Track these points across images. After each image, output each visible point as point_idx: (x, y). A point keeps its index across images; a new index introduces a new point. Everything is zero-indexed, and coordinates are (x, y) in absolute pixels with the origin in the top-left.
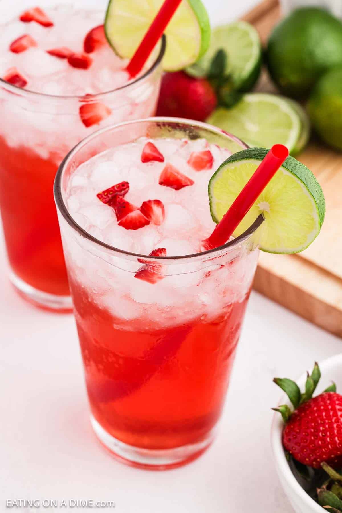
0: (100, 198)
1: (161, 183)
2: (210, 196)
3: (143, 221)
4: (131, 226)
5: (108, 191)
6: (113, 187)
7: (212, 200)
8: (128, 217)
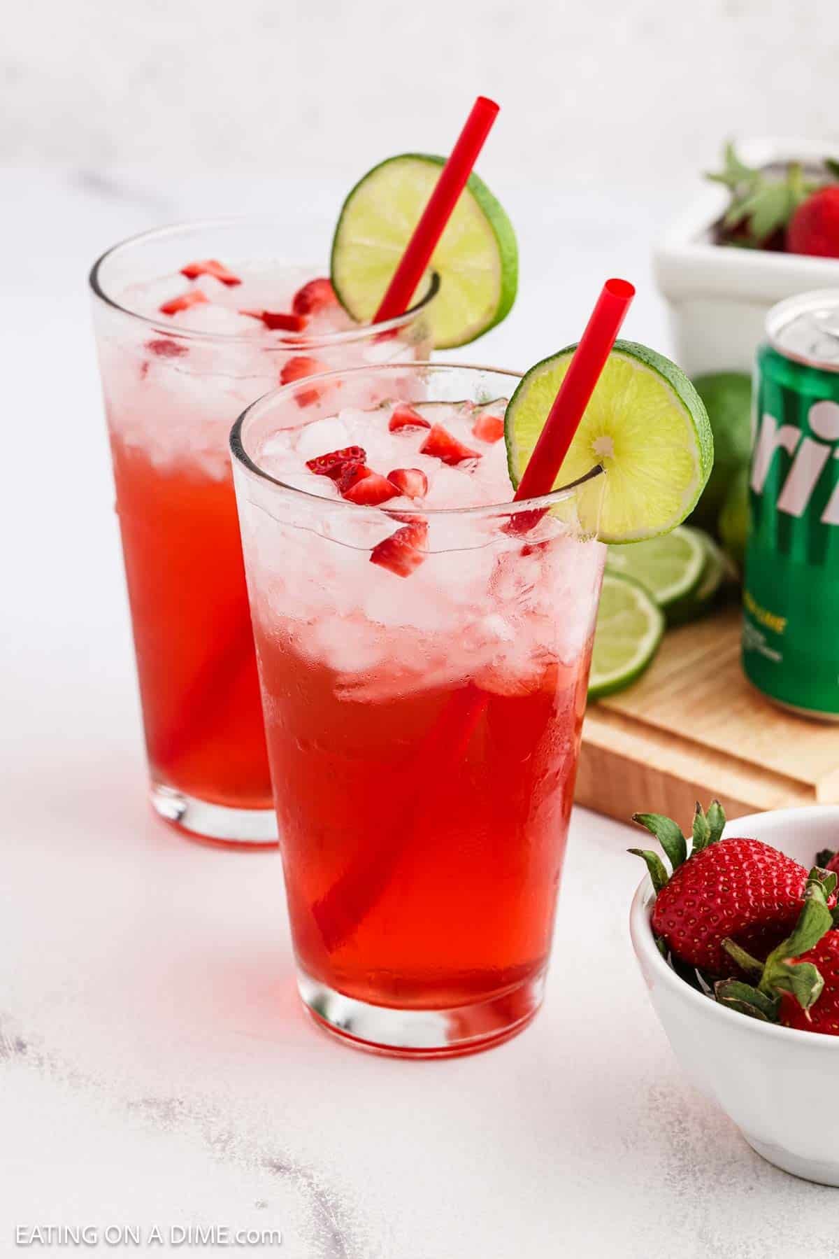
0: (312, 468)
1: (424, 451)
2: (508, 442)
3: (388, 490)
4: (366, 499)
5: (327, 458)
6: (337, 453)
7: (512, 449)
8: (362, 483)
